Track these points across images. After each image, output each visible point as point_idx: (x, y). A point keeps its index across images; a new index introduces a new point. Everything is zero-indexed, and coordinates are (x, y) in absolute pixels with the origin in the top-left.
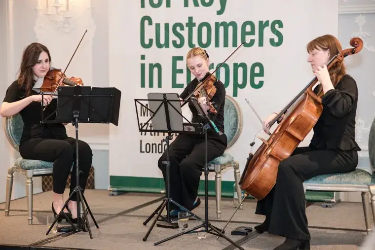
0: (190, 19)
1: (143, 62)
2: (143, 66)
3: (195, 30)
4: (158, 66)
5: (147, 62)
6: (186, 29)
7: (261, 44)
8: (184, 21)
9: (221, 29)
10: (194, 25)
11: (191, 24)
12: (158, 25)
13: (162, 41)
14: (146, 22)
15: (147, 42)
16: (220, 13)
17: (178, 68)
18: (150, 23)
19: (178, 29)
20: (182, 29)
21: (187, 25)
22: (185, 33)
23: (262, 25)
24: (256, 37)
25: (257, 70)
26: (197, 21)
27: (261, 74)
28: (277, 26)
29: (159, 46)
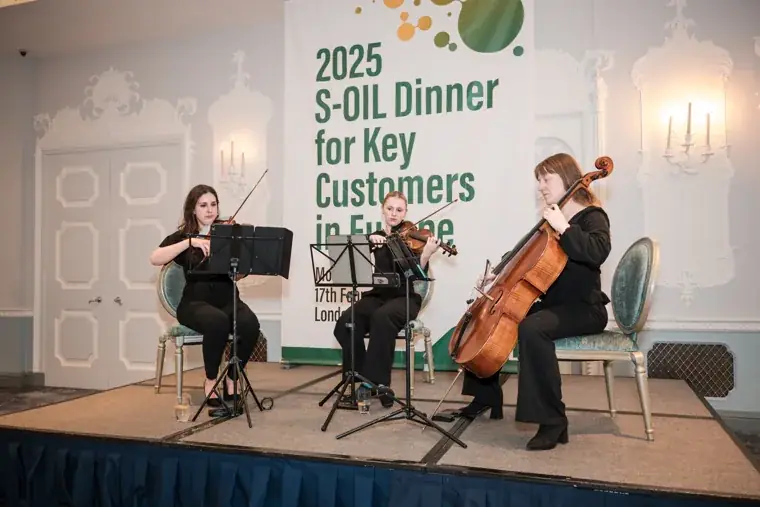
0: (371, 175)
1: (319, 222)
2: (319, 226)
3: (376, 186)
4: (336, 226)
5: (323, 223)
6: (367, 185)
7: (449, 199)
8: (365, 177)
9: (405, 184)
10: (375, 181)
11: (371, 180)
12: (336, 183)
13: (340, 199)
14: (323, 179)
15: (323, 201)
16: (403, 167)
17: (358, 227)
18: (328, 181)
19: (358, 186)
20: (362, 185)
21: (368, 181)
22: (365, 190)
23: (451, 179)
24: (444, 192)
25: (446, 227)
26: (379, 177)
27: (450, 232)
28: (467, 179)
29: (337, 204)
